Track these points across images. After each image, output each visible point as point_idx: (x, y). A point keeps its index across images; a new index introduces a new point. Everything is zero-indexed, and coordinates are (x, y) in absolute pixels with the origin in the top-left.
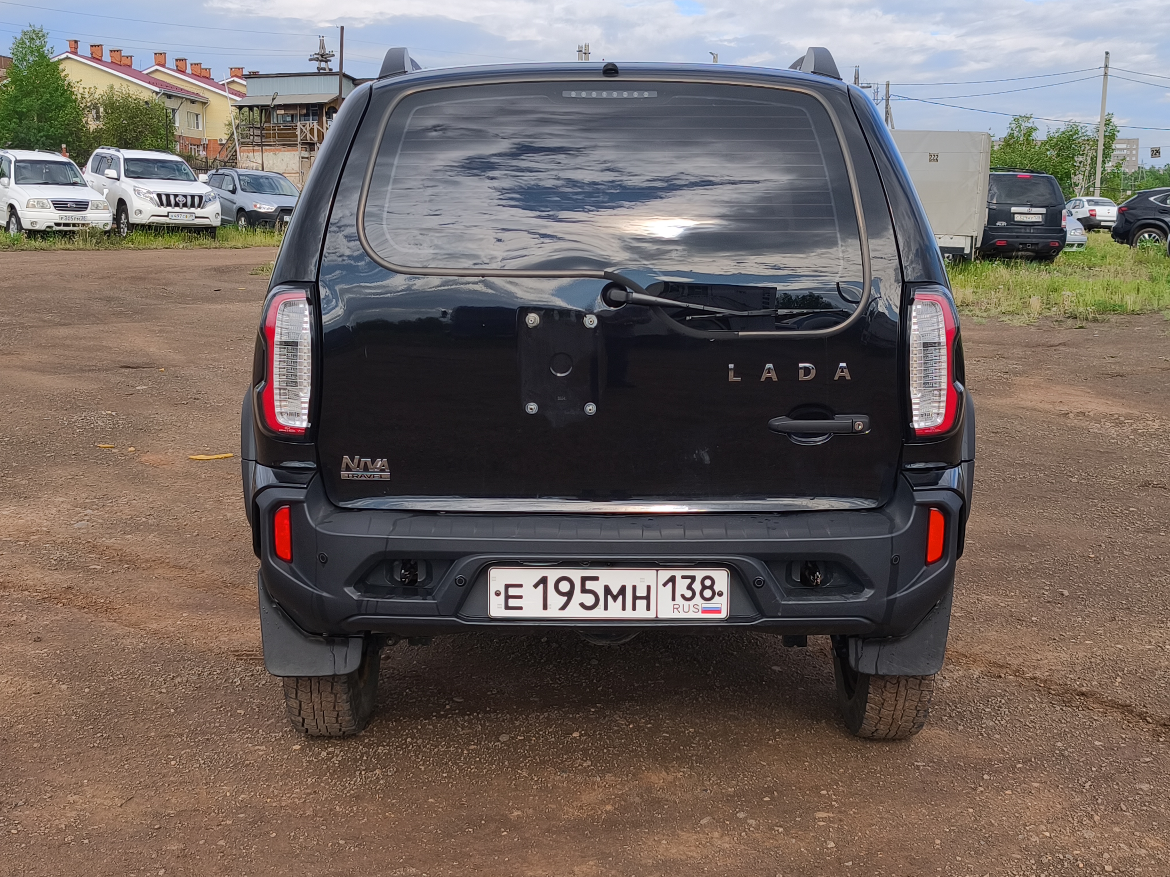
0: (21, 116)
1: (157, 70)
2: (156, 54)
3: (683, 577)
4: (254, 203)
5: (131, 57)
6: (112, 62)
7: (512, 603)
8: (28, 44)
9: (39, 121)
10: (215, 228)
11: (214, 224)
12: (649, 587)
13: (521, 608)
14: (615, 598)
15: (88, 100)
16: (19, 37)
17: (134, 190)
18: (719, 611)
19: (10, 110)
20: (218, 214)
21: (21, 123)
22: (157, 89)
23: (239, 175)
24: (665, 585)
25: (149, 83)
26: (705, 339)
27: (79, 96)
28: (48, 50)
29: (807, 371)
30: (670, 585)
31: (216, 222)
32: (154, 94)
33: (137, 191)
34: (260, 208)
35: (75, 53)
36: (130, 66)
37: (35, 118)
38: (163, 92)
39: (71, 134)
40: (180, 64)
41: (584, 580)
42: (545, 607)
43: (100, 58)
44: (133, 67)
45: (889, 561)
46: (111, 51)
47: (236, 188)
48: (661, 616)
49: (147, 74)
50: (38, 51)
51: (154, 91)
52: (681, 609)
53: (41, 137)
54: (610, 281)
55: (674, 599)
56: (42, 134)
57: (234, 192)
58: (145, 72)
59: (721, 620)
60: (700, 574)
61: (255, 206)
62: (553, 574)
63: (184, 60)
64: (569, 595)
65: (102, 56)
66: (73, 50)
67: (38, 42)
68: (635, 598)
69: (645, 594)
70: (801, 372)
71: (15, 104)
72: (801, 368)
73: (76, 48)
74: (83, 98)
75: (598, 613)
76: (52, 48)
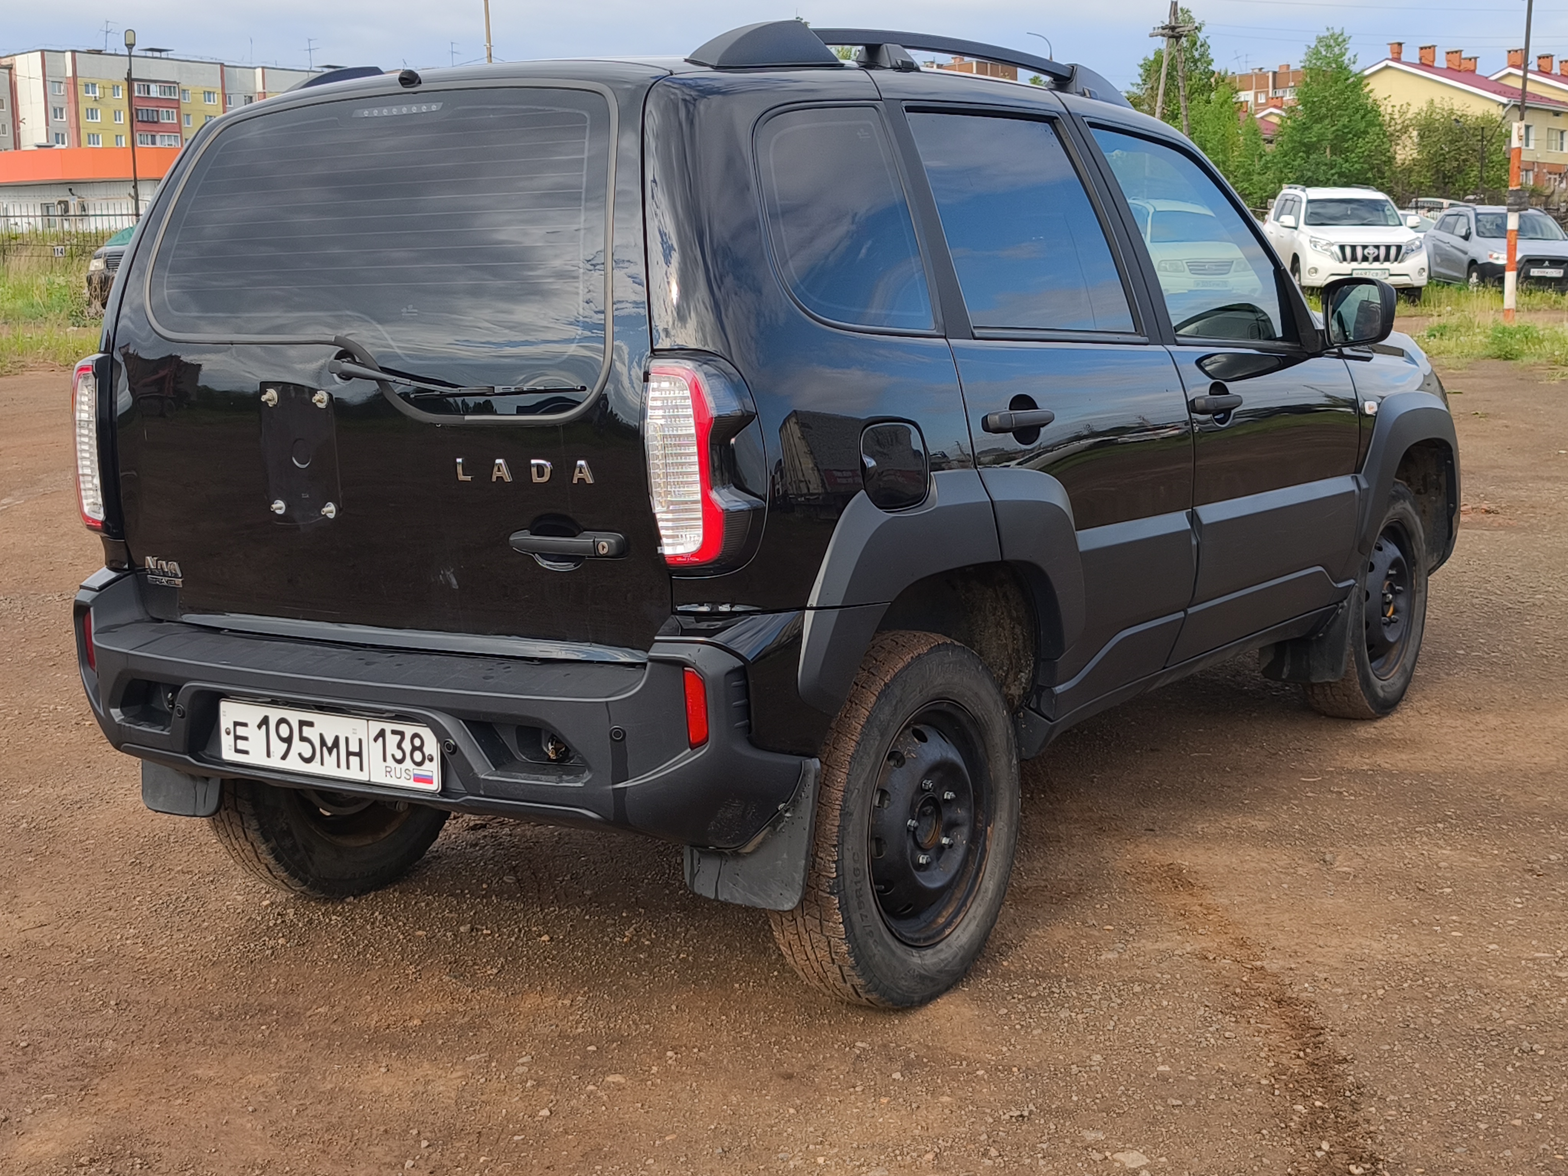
0: (1309, 148)
1: (1510, 74)
2: (1509, 52)
3: (394, 732)
4: (1490, 253)
5: (1476, 58)
6: (1448, 68)
7: (241, 745)
8: (1324, 53)
9: (1333, 153)
10: (1419, 289)
11: (1416, 283)
12: (360, 741)
13: (246, 752)
14: (330, 751)
15: (1399, 121)
16: (1313, 46)
17: (1311, 242)
18: (429, 781)
19: (1295, 142)
20: (1423, 269)
21: (1308, 158)
22: (1504, 100)
23: (1477, 215)
24: (376, 740)
25: (1495, 92)
26: (431, 423)
27: (1387, 118)
28: (1349, 59)
29: (540, 469)
30: (380, 740)
31: (1421, 280)
32: (1501, 107)
33: (1314, 243)
34: (1497, 258)
35: (1398, 60)
36: (1474, 71)
37: (1328, 150)
38: (1512, 103)
39: (1372, 169)
40: (1543, 62)
41: (302, 723)
42: (268, 755)
43: (1431, 64)
44: (1477, 72)
45: (608, 736)
46: (1448, 53)
47: (1470, 233)
48: (374, 779)
49: (1496, 80)
50: (1336, 61)
51: (1501, 104)
52: (393, 773)
53: (1333, 175)
54: (341, 349)
55: (385, 760)
56: (1333, 171)
57: (1466, 237)
58: (1493, 78)
59: (433, 793)
60: (409, 730)
61: (1491, 256)
62: (275, 714)
63: (1549, 57)
64: (288, 740)
65: (1433, 61)
66: (1396, 56)
67: (1337, 50)
68: (349, 754)
69: (357, 750)
70: (534, 470)
71: (1302, 134)
72: (534, 465)
73: (1400, 53)
74: (1392, 119)
75: (314, 768)
76: (1355, 56)
